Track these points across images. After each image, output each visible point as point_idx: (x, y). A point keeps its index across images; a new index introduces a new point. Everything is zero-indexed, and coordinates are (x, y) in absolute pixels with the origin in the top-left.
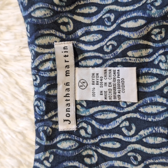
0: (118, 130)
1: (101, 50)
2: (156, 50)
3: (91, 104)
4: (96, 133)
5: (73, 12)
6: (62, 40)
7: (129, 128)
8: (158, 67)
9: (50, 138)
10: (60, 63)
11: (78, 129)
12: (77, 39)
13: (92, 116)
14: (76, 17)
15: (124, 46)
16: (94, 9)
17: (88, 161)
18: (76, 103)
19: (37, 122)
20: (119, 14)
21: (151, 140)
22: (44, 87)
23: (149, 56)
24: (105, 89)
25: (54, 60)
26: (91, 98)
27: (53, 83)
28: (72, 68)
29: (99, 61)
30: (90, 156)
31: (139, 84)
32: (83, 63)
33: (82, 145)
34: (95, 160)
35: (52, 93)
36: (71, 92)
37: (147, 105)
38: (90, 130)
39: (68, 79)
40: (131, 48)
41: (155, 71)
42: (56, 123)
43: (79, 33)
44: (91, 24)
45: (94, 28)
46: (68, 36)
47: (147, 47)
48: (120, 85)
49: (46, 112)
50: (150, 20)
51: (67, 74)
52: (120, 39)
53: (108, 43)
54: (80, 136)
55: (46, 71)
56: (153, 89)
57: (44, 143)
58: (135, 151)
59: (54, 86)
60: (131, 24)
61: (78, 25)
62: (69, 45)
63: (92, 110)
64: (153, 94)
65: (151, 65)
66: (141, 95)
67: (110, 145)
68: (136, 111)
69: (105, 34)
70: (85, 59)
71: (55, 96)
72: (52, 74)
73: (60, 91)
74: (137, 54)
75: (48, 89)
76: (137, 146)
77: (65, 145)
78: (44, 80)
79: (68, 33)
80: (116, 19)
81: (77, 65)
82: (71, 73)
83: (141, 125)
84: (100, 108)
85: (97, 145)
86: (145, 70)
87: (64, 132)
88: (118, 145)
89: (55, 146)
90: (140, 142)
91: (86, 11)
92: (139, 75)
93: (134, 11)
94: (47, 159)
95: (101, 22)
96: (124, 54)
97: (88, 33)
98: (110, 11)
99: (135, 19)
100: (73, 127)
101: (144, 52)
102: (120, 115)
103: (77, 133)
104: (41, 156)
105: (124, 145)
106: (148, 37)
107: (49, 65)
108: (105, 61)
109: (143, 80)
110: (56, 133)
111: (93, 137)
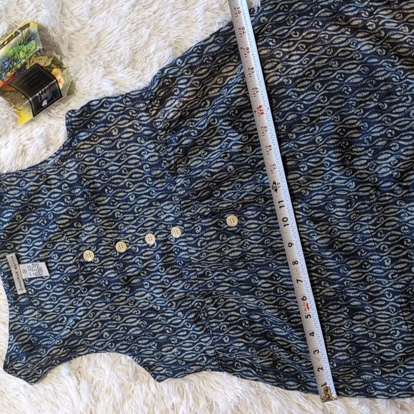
0: (45, 288)
1: (28, 255)
2: (51, 252)
3: (30, 279)
4: (36, 292)
5: (12, 240)
6: (9, 253)
7: (49, 287)
8: (53, 259)
9: (15, 299)
10: (11, 264)
11: (27, 292)
12: (17, 251)
13: (32, 285)
14: (13, 242)
15: (37, 253)
16: (21, 237)
17: (35, 304)
18: (24, 280)
19: (6, 293)
20: (33, 239)
21: (58, 290)
22: (6, 277)
23: (49, 254)
24: (35, 272)
25: (8, 263)
26: (30, 277)
27: (10, 274)
28: (17, 266)
29: (29, 260)
30: (36, 302)
31: (48, 267)
32: (22, 261)
33: (31, 298)
34: (38, 304)
35: (10, 278)
36: (20, 276)
37: (53, 275)
38: (33, 291)
39: (17, 271)
40: (42, 253)
41: (53, 261)
42: (16, 291)
43: (17, 248)
44: (22, 243)
45: (23, 245)
46: (12, 251)
47: (47, 251)
48: (40, 270)
49: (10, 288)
50: (44, 242)
51: (16, 268)
52: (35, 250)
53: (31, 252)
54: (29, 294)
55: (5, 269)
56: (53, 268)
57: (12, 302)
58: (53, 295)
59: (11, 275)
60: (37, 244)
61: (15, 245)
62: (13, 255)
63: (32, 282)
64: (54, 270)
65: (51, 258)
66: (50, 271)
67: (43, 295)
68: (50, 278)
69: (29, 248)
70: (22, 259)
71: (13, 279)
72: (9, 270)
73: (15, 276)
74: (44, 255)
75: (8, 277)
76: (54, 293)
77: (23, 300)
78: (5, 274)
79: (11, 249)
80: (32, 241)
81: (19, 263)
82: (18, 268)
83: (53, 284)
84: (35, 280)
85: (38, 296)
86: (49, 261)
87: (21, 295)
88: (46, 295)
89: (18, 302)
90: (54, 291)
91: (18, 238)
92: (47, 264)
93: (38, 237)
94: (16, 308)
95: (25, 242)
96: (38, 256)
97: (21, 248)
98: (29, 237)
99: (39, 241)
100: (25, 291)
101: (46, 254)
102: (44, 282)
103: (27, 293)
104: (12, 308)
105: (48, 294)
106: (46, 247)
107: (6, 266)
108: (31, 260)
109: (49, 265)
110: (17, 296)
111: (35, 294)
